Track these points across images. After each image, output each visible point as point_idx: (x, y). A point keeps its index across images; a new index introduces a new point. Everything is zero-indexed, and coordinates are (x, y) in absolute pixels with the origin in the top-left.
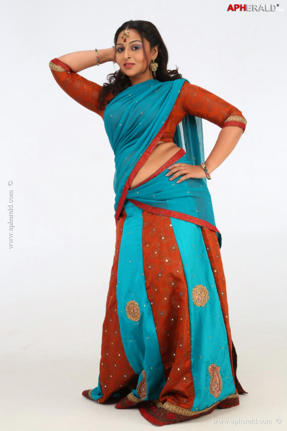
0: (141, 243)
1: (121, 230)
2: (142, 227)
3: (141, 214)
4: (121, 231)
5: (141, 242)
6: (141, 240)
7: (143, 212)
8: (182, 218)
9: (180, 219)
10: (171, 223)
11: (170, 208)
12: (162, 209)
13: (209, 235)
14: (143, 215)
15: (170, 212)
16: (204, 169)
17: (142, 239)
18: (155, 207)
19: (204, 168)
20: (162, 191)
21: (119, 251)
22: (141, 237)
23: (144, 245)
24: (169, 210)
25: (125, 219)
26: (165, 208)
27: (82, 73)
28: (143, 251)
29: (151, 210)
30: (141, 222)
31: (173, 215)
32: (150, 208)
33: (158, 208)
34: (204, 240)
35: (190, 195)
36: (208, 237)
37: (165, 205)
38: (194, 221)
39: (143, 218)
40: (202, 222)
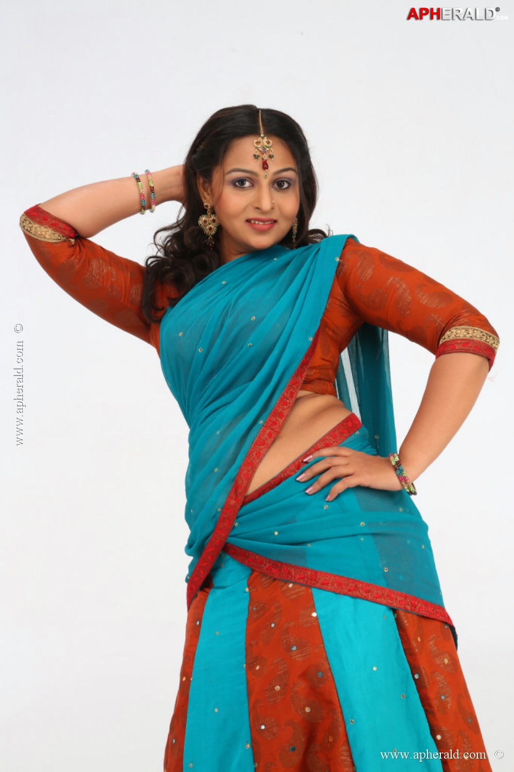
0: (244, 661)
1: (198, 623)
2: (245, 615)
3: (245, 582)
4: (196, 625)
5: (242, 658)
6: (244, 652)
7: (252, 574)
8: (346, 591)
9: (340, 593)
10: (314, 610)
11: (312, 564)
12: (294, 566)
13: (419, 639)
14: (249, 585)
15: (315, 573)
16: (394, 466)
17: (246, 649)
18: (279, 562)
19: (394, 463)
20: (296, 522)
21: (188, 681)
22: (242, 645)
23: (250, 667)
24: (312, 571)
25: (208, 593)
26: (301, 564)
27: (101, 239)
28: (248, 683)
29: (267, 569)
30: (245, 604)
31: (323, 584)
32: (265, 565)
33: (285, 564)
34: (406, 654)
35: (367, 531)
36: (415, 645)
37: (303, 555)
38: (379, 597)
39: (250, 593)
40: (399, 599)
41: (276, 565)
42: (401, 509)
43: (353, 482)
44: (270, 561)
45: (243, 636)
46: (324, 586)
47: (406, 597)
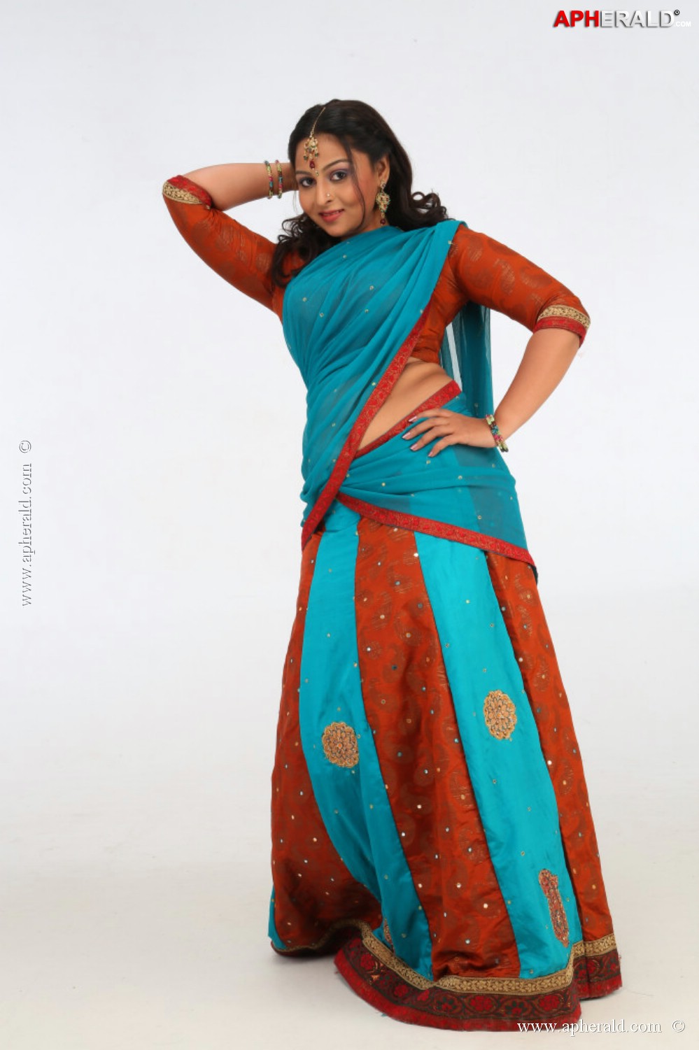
0: (354, 594)
1: (312, 561)
2: (354, 556)
3: (355, 527)
4: (311, 563)
5: (352, 591)
6: (354, 587)
7: (361, 520)
8: (444, 535)
9: (439, 537)
10: (416, 551)
11: (415, 511)
12: (399, 513)
13: (506, 578)
14: (359, 529)
15: (418, 519)
16: (490, 426)
17: (356, 583)
18: (385, 509)
19: (490, 423)
20: (401, 474)
21: (305, 611)
22: (353, 582)
23: (358, 599)
24: (415, 517)
25: (321, 536)
26: (405, 511)
28: (357, 612)
29: (375, 515)
30: (354, 546)
31: (424, 529)
32: (373, 512)
33: (392, 511)
34: (495, 590)
35: (464, 483)
36: (503, 582)
37: (407, 504)
38: (474, 540)
39: (360, 537)
40: (491, 543)
41: (384, 512)
42: (493, 466)
43: (453, 440)
44: (378, 508)
45: (353, 573)
46: (425, 530)
47: (496, 541)
